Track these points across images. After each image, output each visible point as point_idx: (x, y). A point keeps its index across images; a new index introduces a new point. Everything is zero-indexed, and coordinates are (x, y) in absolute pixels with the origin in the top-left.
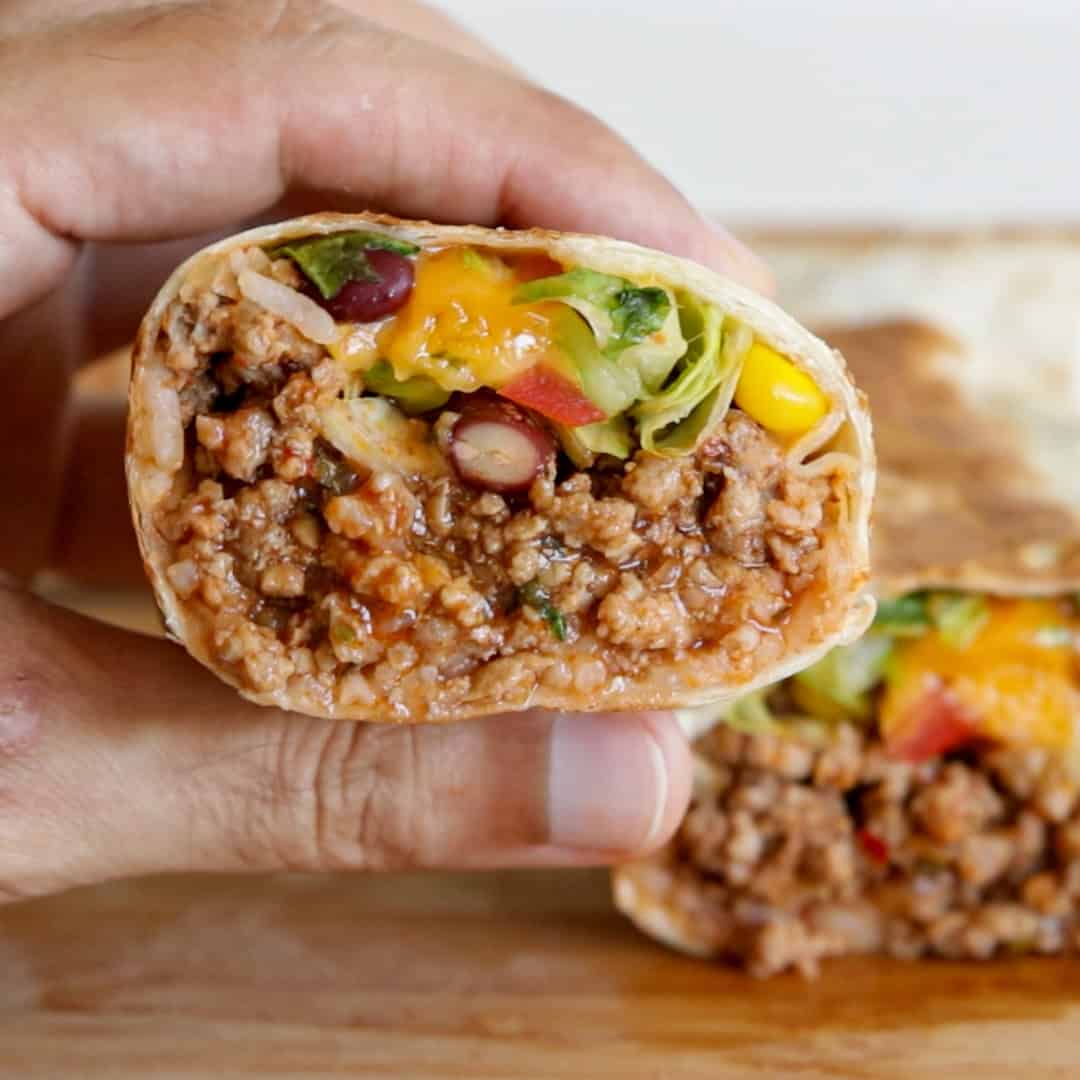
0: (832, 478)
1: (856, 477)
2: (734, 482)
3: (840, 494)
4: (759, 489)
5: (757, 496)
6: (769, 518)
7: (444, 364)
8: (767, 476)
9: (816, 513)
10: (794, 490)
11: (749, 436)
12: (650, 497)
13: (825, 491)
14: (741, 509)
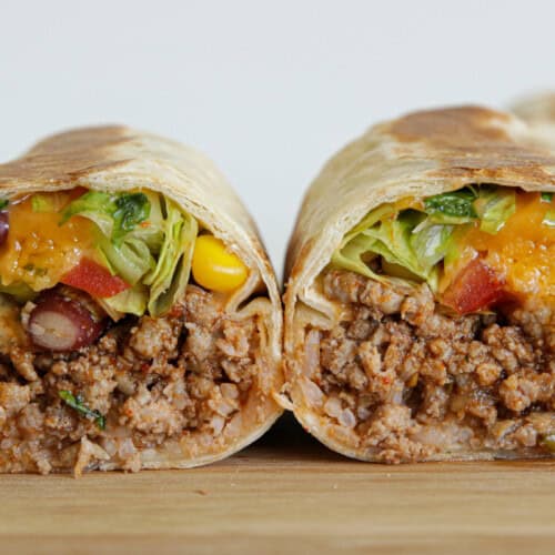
0: (256, 317)
1: (269, 316)
2: (193, 331)
3: (260, 328)
4: (210, 332)
5: (209, 337)
6: (218, 350)
7: (32, 274)
8: (214, 324)
9: (245, 346)
10: (230, 332)
11: (199, 300)
12: (146, 351)
13: (251, 327)
14: (199, 347)
